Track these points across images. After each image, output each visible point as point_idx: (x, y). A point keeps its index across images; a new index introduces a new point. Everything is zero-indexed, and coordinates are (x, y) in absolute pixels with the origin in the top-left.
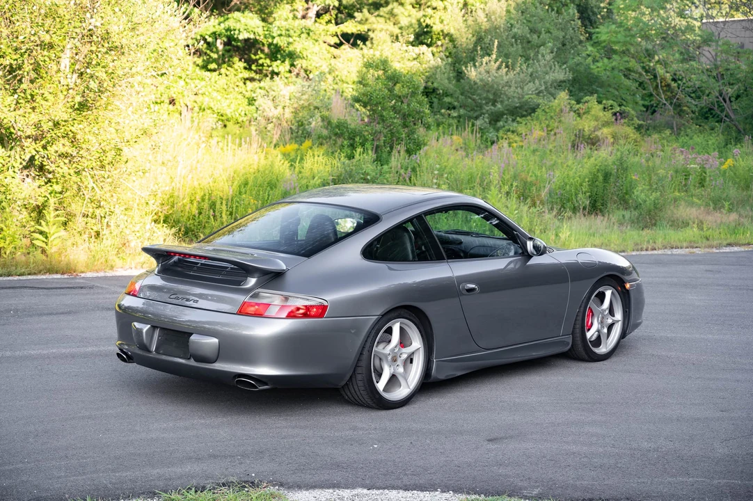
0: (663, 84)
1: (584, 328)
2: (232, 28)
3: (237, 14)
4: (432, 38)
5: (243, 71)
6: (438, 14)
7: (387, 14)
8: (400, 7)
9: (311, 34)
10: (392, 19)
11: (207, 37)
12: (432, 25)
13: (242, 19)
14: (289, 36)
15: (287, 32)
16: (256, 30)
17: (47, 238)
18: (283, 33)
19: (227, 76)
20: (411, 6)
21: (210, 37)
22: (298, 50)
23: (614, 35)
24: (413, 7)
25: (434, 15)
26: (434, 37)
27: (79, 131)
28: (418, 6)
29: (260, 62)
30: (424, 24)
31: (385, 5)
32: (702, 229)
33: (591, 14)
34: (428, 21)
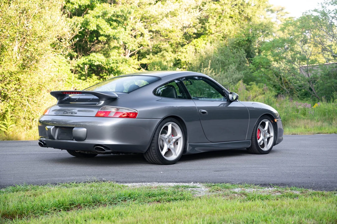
0: (285, 82)
1: (256, 138)
2: (91, 60)
3: (94, 54)
4: (181, 65)
5: (97, 80)
6: (183, 55)
7: (161, 56)
8: (166, 53)
9: (127, 62)
10: (163, 58)
11: (80, 65)
12: (181, 59)
13: (96, 56)
14: (117, 63)
15: (116, 62)
16: (102, 61)
17: (7, 127)
18: (115, 62)
19: (89, 82)
20: (171, 52)
21: (82, 65)
22: (121, 70)
23: (262, 59)
24: (172, 53)
25: (182, 55)
26: (182, 64)
27: (22, 78)
28: (174, 52)
29: (105, 77)
30: (177, 59)
31: (160, 52)
32: (306, 128)
33: (251, 54)
34: (179, 57)
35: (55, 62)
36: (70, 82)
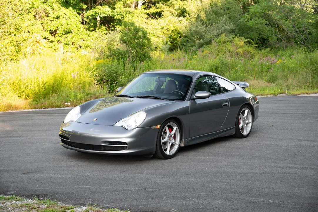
5: (105, 30)
7: (170, 4)
8: (175, 1)
10: (172, 6)
12: (186, 8)
13: (101, 8)
14: (122, 15)
15: (120, 13)
16: (108, 13)
18: (119, 13)
19: (98, 32)
24: (181, 1)
34: (184, 6)
35: (66, 14)
36: (78, 33)
